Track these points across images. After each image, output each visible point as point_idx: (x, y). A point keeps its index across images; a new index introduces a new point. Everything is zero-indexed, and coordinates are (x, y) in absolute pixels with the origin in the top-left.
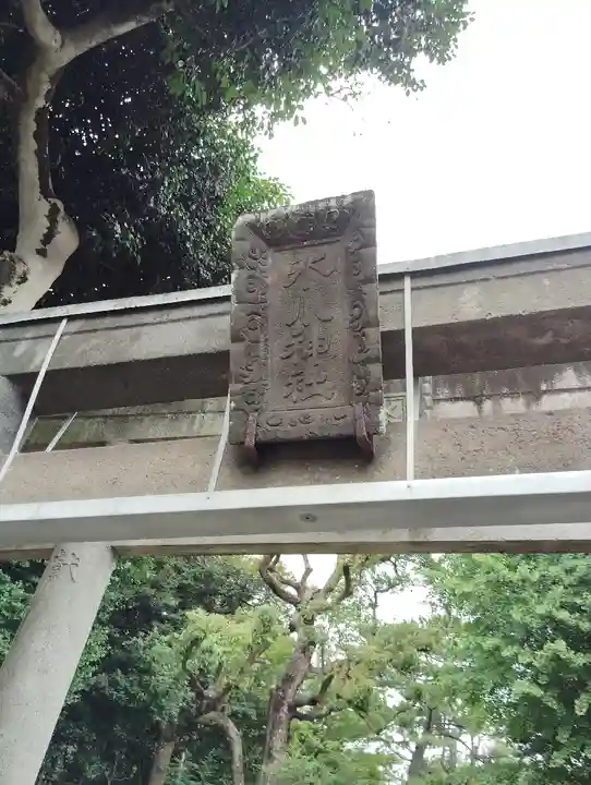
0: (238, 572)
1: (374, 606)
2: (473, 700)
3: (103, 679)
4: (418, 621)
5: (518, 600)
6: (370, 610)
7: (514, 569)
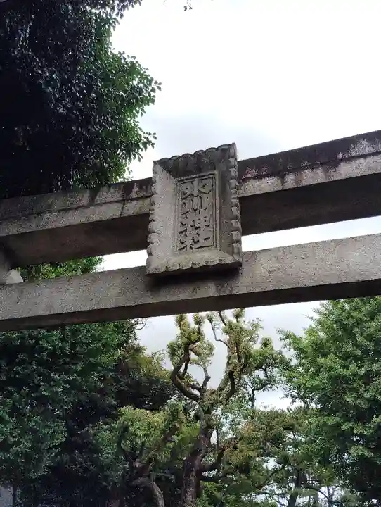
0: (158, 380)
1: (252, 400)
2: (325, 462)
3: (66, 457)
4: (287, 411)
5: (350, 390)
6: (250, 403)
7: (347, 367)
